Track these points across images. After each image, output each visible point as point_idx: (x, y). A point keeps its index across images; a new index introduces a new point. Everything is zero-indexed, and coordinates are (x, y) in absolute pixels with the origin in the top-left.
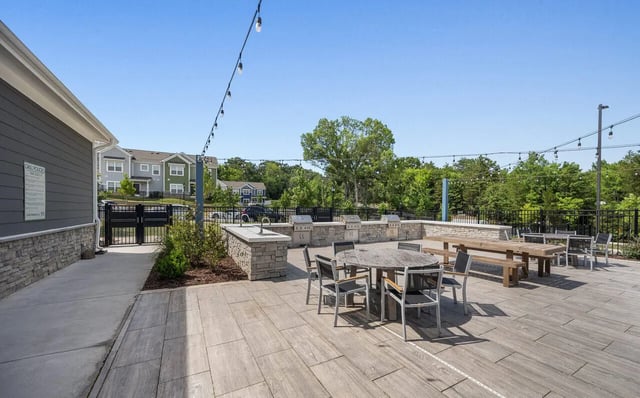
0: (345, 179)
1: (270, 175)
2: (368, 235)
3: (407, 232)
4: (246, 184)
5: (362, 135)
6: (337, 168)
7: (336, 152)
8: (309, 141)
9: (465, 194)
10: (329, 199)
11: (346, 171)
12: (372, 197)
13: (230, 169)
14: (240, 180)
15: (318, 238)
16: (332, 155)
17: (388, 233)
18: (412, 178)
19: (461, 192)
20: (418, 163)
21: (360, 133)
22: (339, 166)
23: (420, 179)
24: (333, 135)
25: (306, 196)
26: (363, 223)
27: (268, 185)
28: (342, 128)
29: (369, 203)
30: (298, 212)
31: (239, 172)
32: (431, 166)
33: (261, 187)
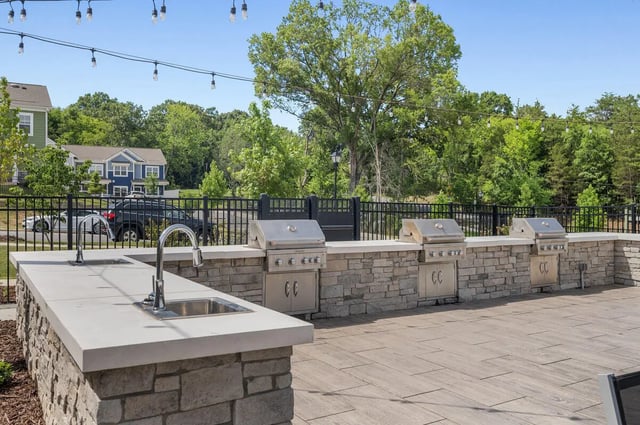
0: (351, 139)
1: (176, 132)
2: (483, 277)
3: (582, 268)
4: (120, 152)
5: (387, 39)
6: (331, 114)
7: (331, 76)
8: (268, 52)
9: (618, 172)
10: (314, 185)
11: (355, 120)
12: (412, 182)
13: (83, 119)
14: (106, 142)
15: (339, 291)
16: (320, 85)
17: (535, 272)
18: (498, 138)
19: (606, 168)
20: (508, 106)
21: (383, 34)
22: (335, 110)
23: (516, 141)
24: (323, 36)
25: (275, 173)
26: (472, 241)
27: (173, 154)
28: (343, 22)
29: (406, 193)
30: (264, 210)
31: (106, 125)
32: (537, 111)
33: (154, 159)
